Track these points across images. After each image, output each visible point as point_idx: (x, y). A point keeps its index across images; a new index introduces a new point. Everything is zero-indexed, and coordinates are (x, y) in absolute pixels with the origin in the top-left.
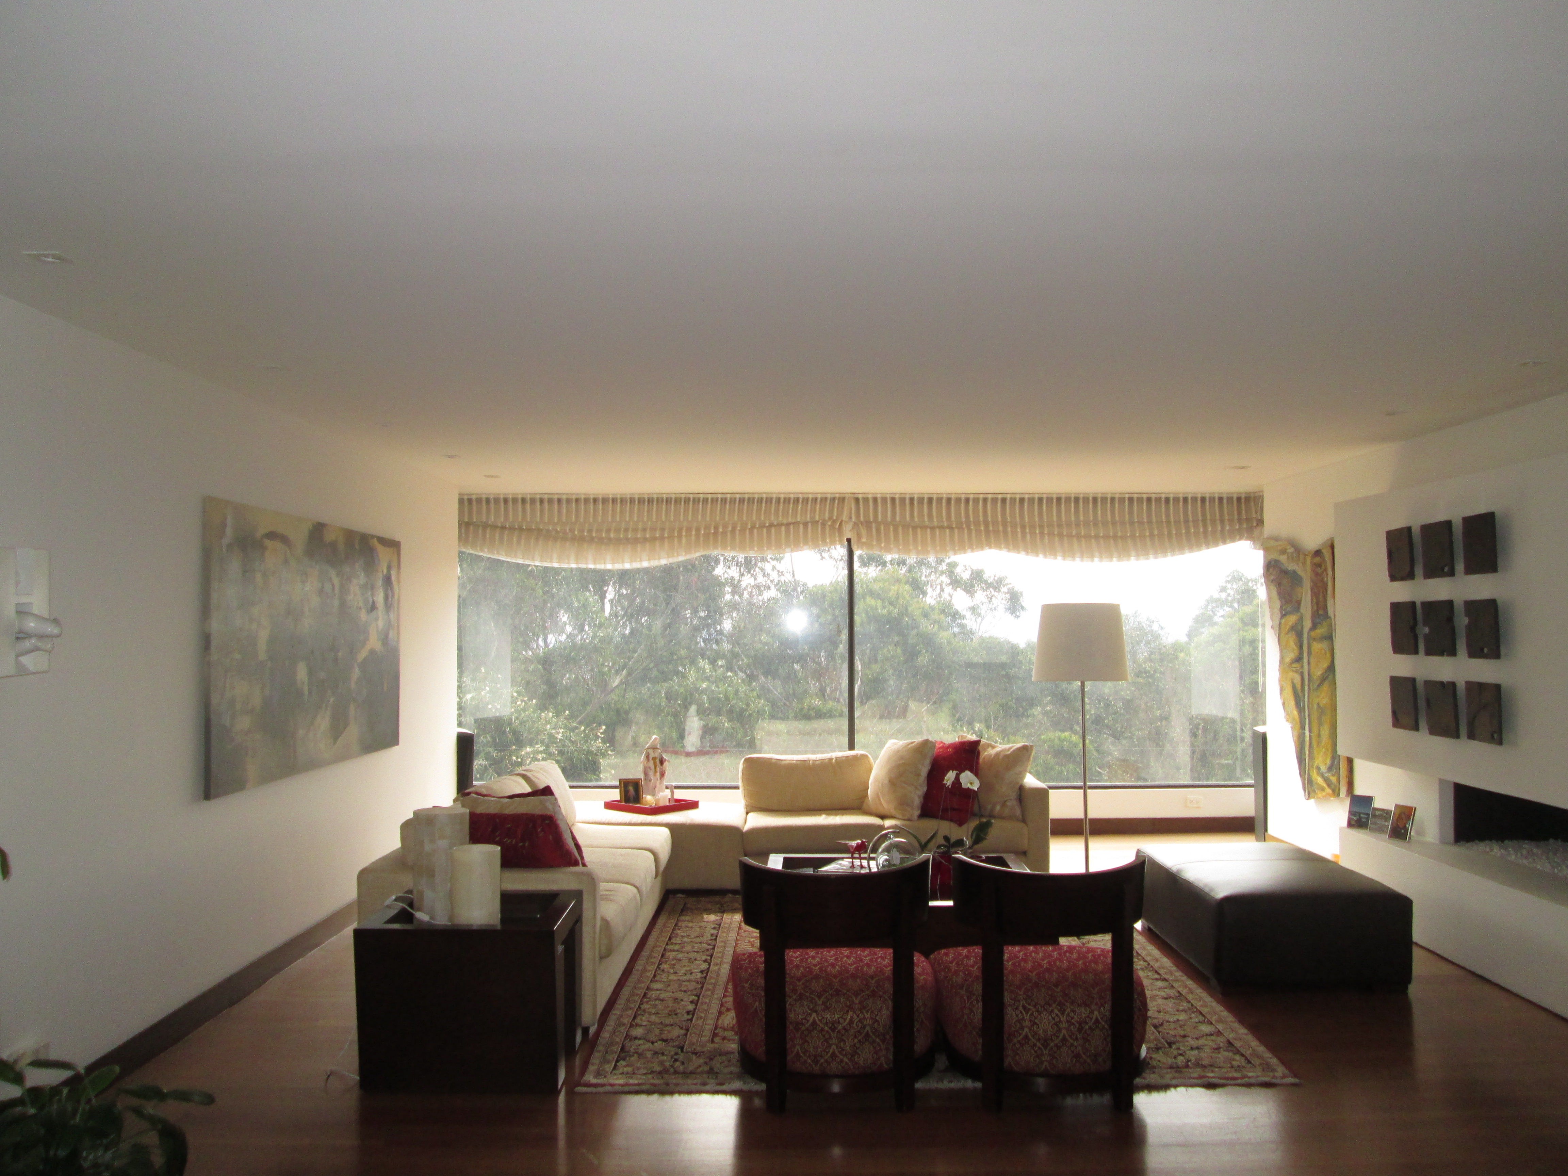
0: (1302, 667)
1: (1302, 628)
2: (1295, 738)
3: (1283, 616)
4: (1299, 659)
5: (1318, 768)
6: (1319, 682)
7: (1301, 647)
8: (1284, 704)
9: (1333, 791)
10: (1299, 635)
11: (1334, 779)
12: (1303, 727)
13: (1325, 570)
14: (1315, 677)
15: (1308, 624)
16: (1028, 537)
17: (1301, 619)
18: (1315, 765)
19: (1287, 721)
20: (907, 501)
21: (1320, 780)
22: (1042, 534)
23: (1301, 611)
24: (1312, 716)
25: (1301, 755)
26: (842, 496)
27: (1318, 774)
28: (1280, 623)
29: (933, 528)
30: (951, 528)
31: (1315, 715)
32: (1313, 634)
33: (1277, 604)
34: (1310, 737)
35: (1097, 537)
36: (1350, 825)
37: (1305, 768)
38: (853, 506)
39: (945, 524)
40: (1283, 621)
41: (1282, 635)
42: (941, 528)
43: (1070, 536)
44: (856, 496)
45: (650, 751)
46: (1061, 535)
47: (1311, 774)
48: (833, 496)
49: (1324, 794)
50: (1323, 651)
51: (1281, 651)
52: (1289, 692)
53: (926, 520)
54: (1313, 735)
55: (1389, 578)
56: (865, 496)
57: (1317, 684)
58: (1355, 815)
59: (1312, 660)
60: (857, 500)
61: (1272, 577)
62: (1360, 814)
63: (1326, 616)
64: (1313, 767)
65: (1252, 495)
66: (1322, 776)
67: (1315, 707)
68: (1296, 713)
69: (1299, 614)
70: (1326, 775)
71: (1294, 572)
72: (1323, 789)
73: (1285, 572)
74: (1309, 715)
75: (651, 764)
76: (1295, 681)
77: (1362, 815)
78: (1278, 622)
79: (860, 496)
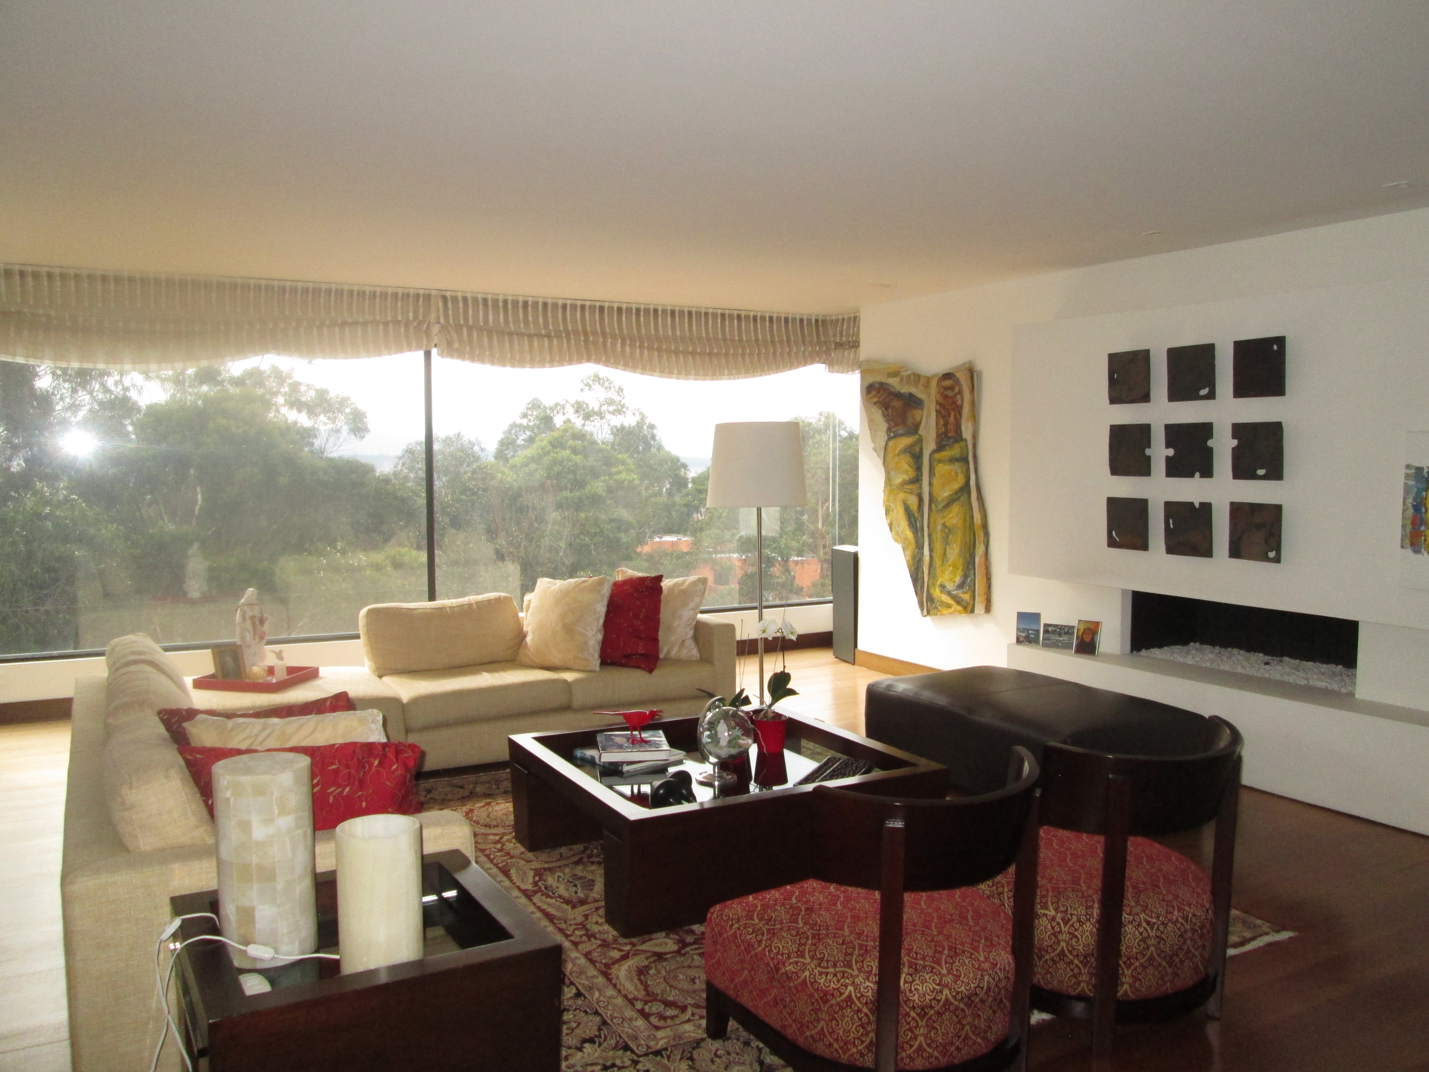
0: (921, 487)
1: (921, 449)
2: (909, 558)
3: (890, 439)
4: (916, 480)
5: (943, 587)
6: (945, 502)
7: (919, 469)
8: (891, 526)
9: (965, 608)
10: (917, 458)
11: (966, 597)
12: (920, 547)
13: (960, 392)
14: (940, 499)
15: (929, 446)
16: (628, 349)
17: (920, 441)
18: (939, 583)
19: (896, 540)
20: (501, 304)
21: (945, 598)
22: (641, 347)
23: (920, 432)
24: (934, 536)
25: (917, 574)
26: (427, 292)
27: (942, 592)
28: (886, 444)
29: (530, 336)
30: (549, 336)
31: (938, 536)
32: (937, 456)
33: (883, 426)
34: (931, 556)
35: (693, 353)
36: (1019, 641)
37: (923, 585)
38: (441, 304)
39: (543, 332)
40: (891, 443)
41: (890, 456)
42: (539, 336)
43: (669, 351)
44: (445, 293)
45: (247, 609)
46: (659, 350)
47: (932, 591)
48: (416, 291)
49: (950, 610)
50: (953, 473)
51: (888, 473)
52: (900, 513)
53: (522, 326)
54: (934, 555)
55: (1108, 401)
56: (454, 294)
57: (943, 504)
58: (1023, 632)
59: (935, 481)
60: (445, 299)
61: (875, 400)
62: (1028, 630)
63: (959, 438)
64: (934, 584)
65: (828, 318)
66: (949, 593)
67: (939, 527)
68: (909, 534)
69: (917, 436)
70: (954, 593)
71: (911, 395)
72: (949, 606)
73: (898, 395)
74: (930, 536)
75: (249, 624)
76: (909, 502)
77: (1030, 632)
78: (883, 444)
79: (448, 294)
